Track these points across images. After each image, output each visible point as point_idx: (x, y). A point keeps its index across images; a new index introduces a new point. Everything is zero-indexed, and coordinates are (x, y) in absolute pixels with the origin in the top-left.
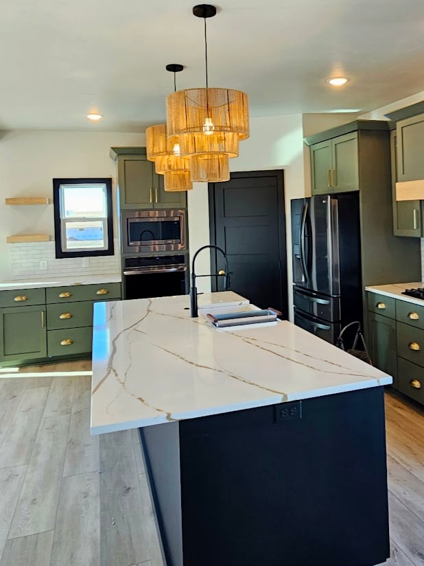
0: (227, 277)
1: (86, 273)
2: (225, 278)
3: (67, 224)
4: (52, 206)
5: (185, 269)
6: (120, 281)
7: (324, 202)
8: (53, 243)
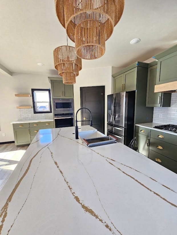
0: (91, 122)
1: (43, 118)
2: (90, 122)
3: (37, 103)
4: (32, 97)
5: (73, 117)
6: (53, 121)
7: (123, 94)
8: (33, 109)
